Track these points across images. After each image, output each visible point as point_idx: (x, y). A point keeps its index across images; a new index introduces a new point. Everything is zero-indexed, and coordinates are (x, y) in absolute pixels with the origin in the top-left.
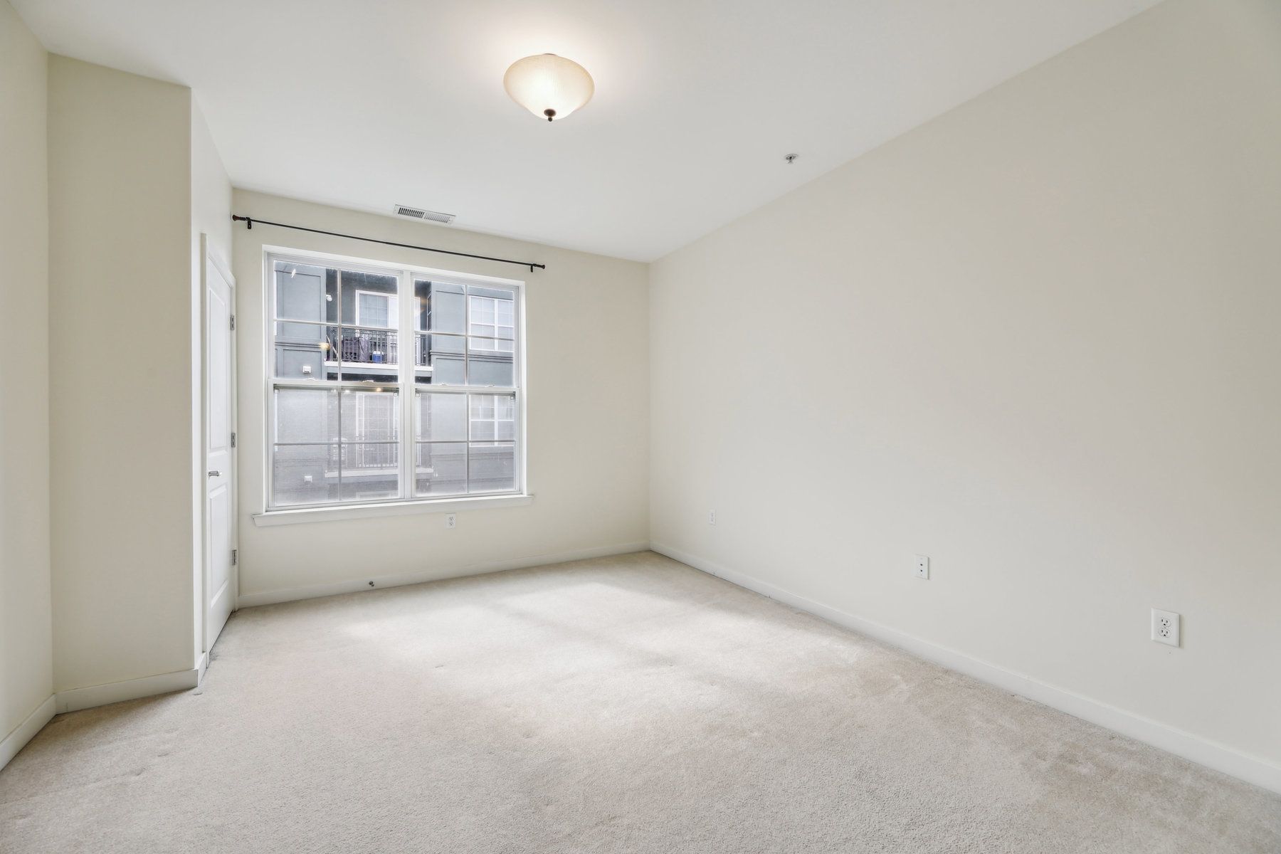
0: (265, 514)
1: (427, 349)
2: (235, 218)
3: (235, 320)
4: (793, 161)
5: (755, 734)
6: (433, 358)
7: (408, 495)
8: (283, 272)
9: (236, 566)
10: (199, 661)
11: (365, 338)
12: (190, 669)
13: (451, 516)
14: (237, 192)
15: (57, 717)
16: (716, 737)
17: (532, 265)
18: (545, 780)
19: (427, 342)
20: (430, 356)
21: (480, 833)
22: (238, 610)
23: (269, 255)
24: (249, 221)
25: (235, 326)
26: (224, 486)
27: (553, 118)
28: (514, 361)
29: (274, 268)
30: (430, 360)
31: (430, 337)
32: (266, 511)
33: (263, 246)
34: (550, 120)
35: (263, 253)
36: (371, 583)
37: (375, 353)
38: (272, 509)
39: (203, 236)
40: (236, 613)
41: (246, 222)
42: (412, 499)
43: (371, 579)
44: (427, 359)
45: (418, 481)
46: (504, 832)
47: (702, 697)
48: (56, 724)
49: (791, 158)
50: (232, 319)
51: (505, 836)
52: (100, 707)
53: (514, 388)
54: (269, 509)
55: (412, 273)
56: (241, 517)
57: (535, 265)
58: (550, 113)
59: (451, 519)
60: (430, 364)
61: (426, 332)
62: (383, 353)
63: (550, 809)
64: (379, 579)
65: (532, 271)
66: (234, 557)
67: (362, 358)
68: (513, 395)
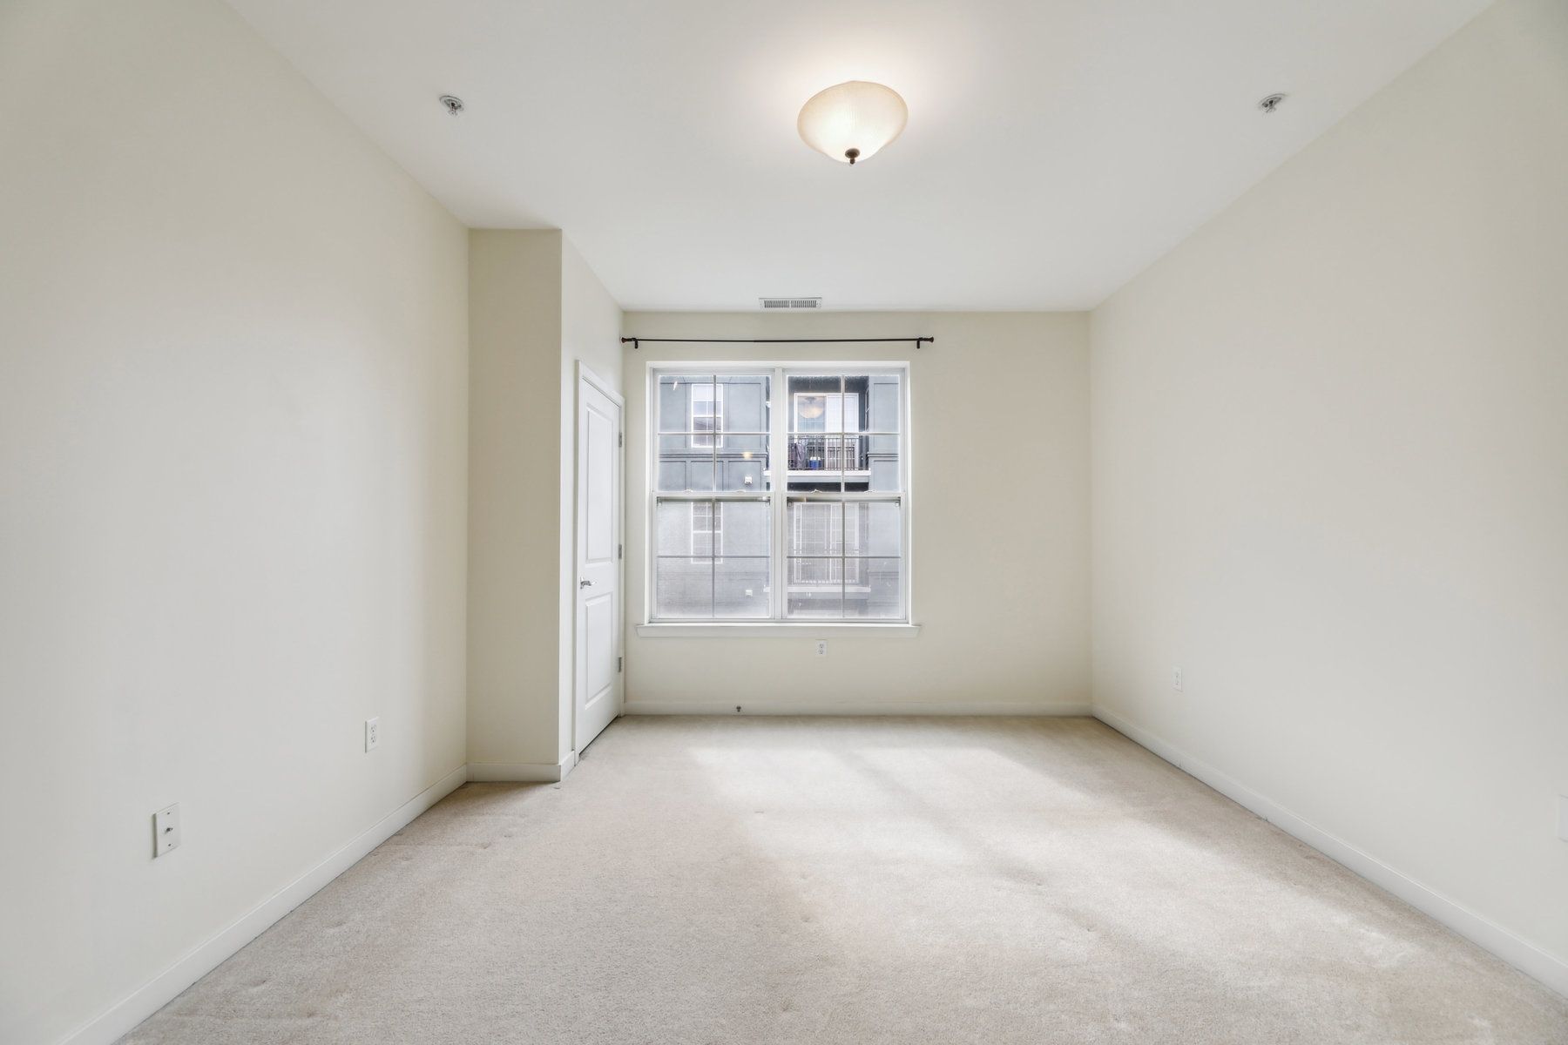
0: (646, 624)
1: (864, 450)
2: (624, 340)
3: (623, 437)
4: (1276, 106)
5: (1123, 1025)
6: (871, 460)
7: (778, 616)
8: (667, 383)
9: (622, 673)
10: (565, 758)
11: (803, 442)
12: (555, 763)
13: (822, 642)
14: (627, 315)
15: (467, 783)
16: (1052, 1007)
17: (919, 340)
18: (798, 979)
19: (864, 445)
20: (867, 458)
21: (700, 1012)
22: (625, 715)
23: (655, 371)
24: (636, 340)
25: (623, 443)
26: (609, 596)
27: (857, 159)
28: (899, 459)
29: (659, 381)
30: (867, 463)
31: (867, 438)
32: (650, 622)
33: (648, 363)
34: (852, 162)
35: (648, 370)
36: (739, 708)
37: (811, 459)
38: (655, 620)
39: (576, 363)
40: (624, 718)
41: (634, 342)
42: (783, 620)
43: (738, 703)
44: (864, 463)
45: (790, 601)
46: (724, 1022)
47: (1063, 942)
48: (467, 790)
49: (1271, 102)
50: (620, 437)
51: (722, 1026)
52: (493, 782)
53: (899, 492)
54: (652, 620)
55: (784, 370)
56: (627, 627)
57: (921, 339)
58: (852, 154)
59: (821, 646)
60: (867, 469)
61: (864, 433)
62: (819, 459)
63: (786, 1016)
64: (749, 705)
65: (918, 347)
66: (621, 664)
67: (799, 465)
68: (898, 500)
